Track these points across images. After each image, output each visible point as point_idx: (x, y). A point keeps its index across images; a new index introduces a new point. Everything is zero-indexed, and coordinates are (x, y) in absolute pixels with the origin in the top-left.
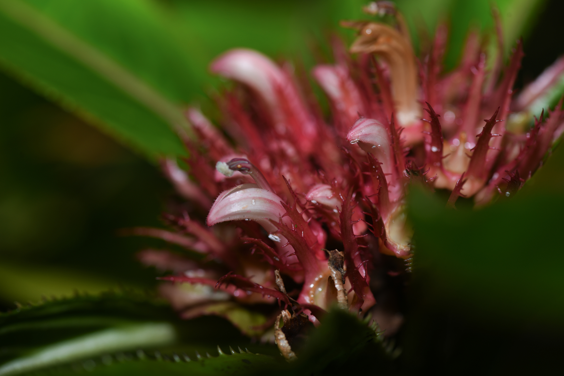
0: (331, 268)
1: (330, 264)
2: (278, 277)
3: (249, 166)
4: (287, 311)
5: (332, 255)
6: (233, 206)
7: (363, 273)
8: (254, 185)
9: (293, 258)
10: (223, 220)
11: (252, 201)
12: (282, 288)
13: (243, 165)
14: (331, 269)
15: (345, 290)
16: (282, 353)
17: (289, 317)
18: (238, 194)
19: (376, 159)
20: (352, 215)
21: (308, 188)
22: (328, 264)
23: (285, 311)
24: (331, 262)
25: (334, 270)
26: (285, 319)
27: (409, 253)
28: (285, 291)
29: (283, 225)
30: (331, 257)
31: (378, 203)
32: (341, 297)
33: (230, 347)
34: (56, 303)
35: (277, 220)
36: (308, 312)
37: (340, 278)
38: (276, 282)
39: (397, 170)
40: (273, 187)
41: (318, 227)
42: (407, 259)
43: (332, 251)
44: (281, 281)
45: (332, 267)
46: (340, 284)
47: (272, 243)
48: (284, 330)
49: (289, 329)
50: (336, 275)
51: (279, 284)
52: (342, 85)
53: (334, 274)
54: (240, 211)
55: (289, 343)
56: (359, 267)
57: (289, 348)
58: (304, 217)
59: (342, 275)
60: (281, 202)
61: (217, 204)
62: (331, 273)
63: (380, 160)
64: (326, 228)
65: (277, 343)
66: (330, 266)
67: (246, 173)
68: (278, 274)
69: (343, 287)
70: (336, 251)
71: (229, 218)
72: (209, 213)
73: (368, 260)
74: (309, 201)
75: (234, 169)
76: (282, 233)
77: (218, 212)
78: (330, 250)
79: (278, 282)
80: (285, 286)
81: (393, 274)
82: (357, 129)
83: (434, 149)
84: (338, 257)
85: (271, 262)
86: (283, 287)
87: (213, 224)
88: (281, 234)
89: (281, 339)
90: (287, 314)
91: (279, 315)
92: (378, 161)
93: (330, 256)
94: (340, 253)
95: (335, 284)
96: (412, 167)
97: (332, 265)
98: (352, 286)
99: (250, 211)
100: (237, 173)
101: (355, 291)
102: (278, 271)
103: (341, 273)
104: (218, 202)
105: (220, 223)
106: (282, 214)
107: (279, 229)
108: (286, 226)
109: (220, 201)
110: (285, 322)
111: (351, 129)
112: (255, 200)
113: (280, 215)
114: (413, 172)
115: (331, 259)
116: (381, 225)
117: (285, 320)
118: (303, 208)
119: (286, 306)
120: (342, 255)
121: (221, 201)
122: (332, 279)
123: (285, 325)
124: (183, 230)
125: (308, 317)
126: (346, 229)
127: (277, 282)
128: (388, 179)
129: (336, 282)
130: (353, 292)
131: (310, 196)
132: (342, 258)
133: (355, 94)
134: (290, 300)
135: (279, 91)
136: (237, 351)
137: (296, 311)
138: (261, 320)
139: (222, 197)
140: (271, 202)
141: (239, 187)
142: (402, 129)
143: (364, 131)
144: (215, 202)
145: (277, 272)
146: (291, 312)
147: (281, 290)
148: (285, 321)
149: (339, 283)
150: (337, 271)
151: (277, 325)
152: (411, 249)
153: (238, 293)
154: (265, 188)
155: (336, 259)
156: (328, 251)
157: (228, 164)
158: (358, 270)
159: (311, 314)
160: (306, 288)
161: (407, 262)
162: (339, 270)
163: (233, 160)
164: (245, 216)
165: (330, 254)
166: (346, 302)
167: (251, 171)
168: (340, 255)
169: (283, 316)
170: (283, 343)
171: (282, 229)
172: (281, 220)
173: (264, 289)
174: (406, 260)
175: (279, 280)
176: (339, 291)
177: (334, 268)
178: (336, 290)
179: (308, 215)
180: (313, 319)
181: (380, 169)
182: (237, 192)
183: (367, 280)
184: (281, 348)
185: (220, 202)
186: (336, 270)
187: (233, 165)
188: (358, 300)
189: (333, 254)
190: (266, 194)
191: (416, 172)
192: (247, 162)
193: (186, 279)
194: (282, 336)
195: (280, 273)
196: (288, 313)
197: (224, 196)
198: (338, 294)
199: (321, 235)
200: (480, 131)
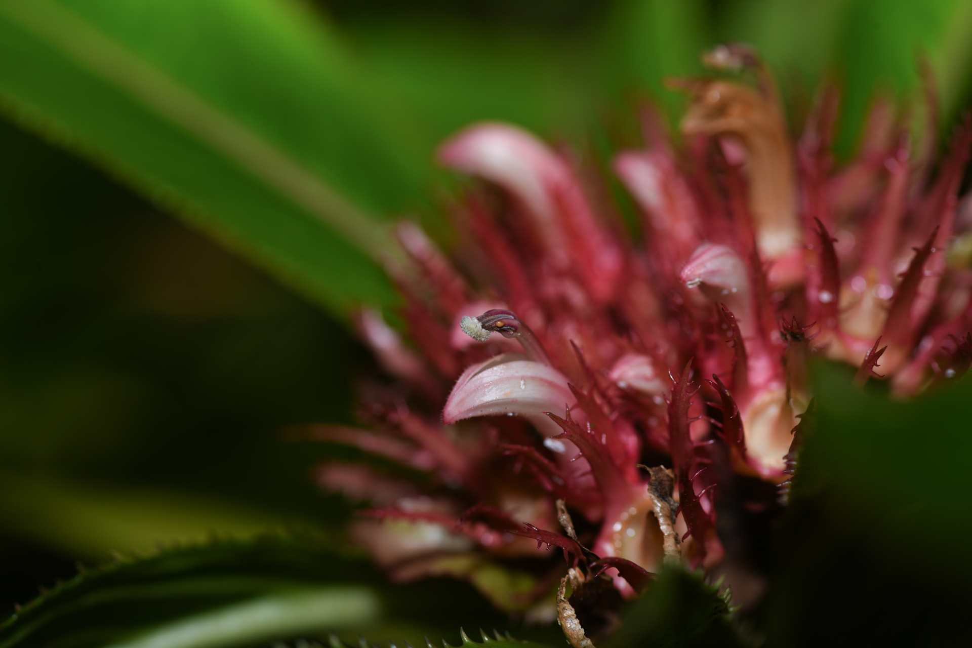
0: (653, 497)
1: (651, 490)
2: (563, 512)
3: (516, 323)
4: (577, 569)
5: (655, 475)
6: (489, 392)
7: (706, 506)
8: (523, 355)
9: (589, 480)
10: (471, 415)
11: (520, 383)
12: (570, 530)
13: (506, 321)
14: (652, 500)
15: (677, 534)
16: (569, 640)
17: (581, 579)
18: (496, 370)
19: (732, 314)
20: (689, 407)
21: (611, 362)
22: (648, 490)
23: (575, 570)
24: (654, 487)
25: (658, 501)
26: (575, 582)
27: (783, 473)
28: (576, 536)
29: (572, 423)
30: (653, 478)
31: (733, 387)
32: (669, 545)
33: (481, 630)
34: (179, 553)
35: (563, 417)
36: (615, 571)
37: (668, 514)
38: (560, 521)
39: (762, 332)
40: (554, 359)
41: (628, 428)
42: (782, 483)
43: (654, 469)
44: (569, 519)
45: (654, 495)
46: (668, 525)
47: (550, 454)
48: (573, 602)
49: (582, 599)
50: (662, 508)
51: (565, 525)
52: (665, 188)
53: (658, 507)
54: (498, 400)
55: (582, 624)
56: (699, 496)
57: (582, 631)
58: (606, 409)
59: (672, 510)
60: (568, 384)
61: (459, 387)
62: (654, 506)
63: (737, 315)
64: (641, 429)
65: (561, 623)
66: (651, 493)
67: (511, 336)
68: (563, 507)
69: (674, 529)
70: (661, 469)
71: (482, 411)
72: (447, 403)
73: (716, 484)
74: (614, 384)
75: (490, 328)
76: (571, 438)
77: (462, 401)
78: (651, 467)
79: (563, 521)
80: (575, 528)
81: (756, 507)
82: (698, 261)
83: (826, 297)
84: (665, 478)
85: (548, 486)
86: (572, 529)
87: (453, 422)
88: (568, 439)
89: (569, 617)
90: (578, 575)
91: (564, 577)
92: (734, 318)
93: (652, 476)
94: (668, 472)
95: (660, 525)
96: (792, 327)
97: (654, 492)
98: (688, 528)
99: (517, 400)
100: (496, 335)
101: (693, 536)
102: (563, 502)
103: (670, 505)
104: (462, 384)
105: (465, 419)
106: (570, 406)
107: (565, 431)
108: (578, 425)
109: (466, 382)
110: (574, 589)
111: (688, 262)
112: (524, 381)
113: (567, 407)
114: (794, 337)
115: (653, 482)
116: (737, 425)
117: (574, 585)
118: (604, 395)
119: (576, 561)
120: (672, 476)
121: (468, 382)
122: (655, 515)
123: (574, 593)
124: (397, 431)
125: (612, 580)
126: (678, 430)
127: (562, 519)
128: (749, 346)
129: (661, 520)
130: (690, 537)
131: (616, 374)
132: (671, 480)
133: (685, 203)
134: (583, 550)
135: (557, 197)
136: (492, 637)
137: (594, 570)
138: (526, 585)
139: (468, 376)
140: (550, 384)
141: (498, 358)
142: (771, 263)
143: (711, 265)
144: (457, 385)
145: (560, 504)
146: (584, 570)
147: (569, 535)
148: (574, 587)
149: (667, 523)
150: (664, 502)
151: (561, 593)
152: (789, 466)
153: (490, 538)
154: (542, 361)
155: (661, 483)
156: (648, 469)
157: (479, 319)
158: (699, 500)
159: (619, 575)
160: (606, 530)
161: (780, 488)
162: (666, 501)
163: (489, 313)
164: (508, 408)
165: (651, 473)
166: (678, 555)
167: (518, 333)
168: (668, 476)
169: (572, 577)
170: (572, 625)
171: (571, 431)
172: (568, 415)
173: (539, 532)
174: (780, 485)
175: (564, 518)
176: (666, 536)
177: (658, 497)
178: (661, 534)
179: (613, 407)
180: (622, 583)
181: (736, 330)
182: (495, 368)
183: (713, 518)
184: (569, 632)
185: (465, 384)
186: (661, 500)
187: (489, 321)
188: (697, 552)
189: (656, 473)
190: (543, 371)
191: (798, 336)
192: (513, 318)
193: (399, 514)
194: (570, 612)
195: (567, 506)
196: (579, 573)
197: (473, 374)
198: (665, 542)
199: (631, 441)
200: (903, 266)
